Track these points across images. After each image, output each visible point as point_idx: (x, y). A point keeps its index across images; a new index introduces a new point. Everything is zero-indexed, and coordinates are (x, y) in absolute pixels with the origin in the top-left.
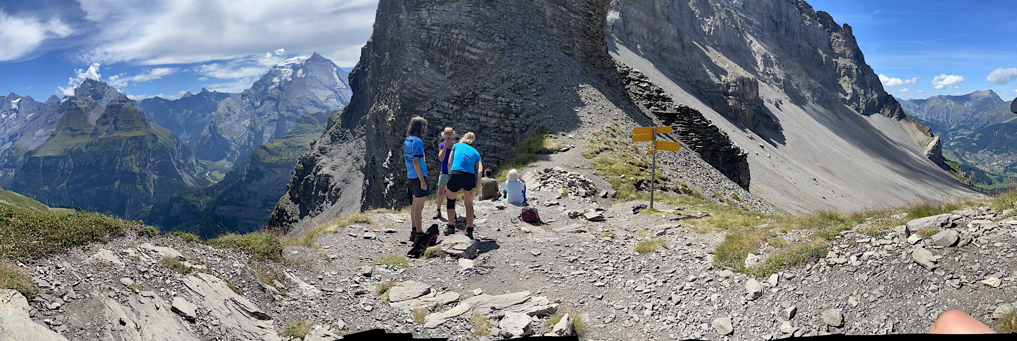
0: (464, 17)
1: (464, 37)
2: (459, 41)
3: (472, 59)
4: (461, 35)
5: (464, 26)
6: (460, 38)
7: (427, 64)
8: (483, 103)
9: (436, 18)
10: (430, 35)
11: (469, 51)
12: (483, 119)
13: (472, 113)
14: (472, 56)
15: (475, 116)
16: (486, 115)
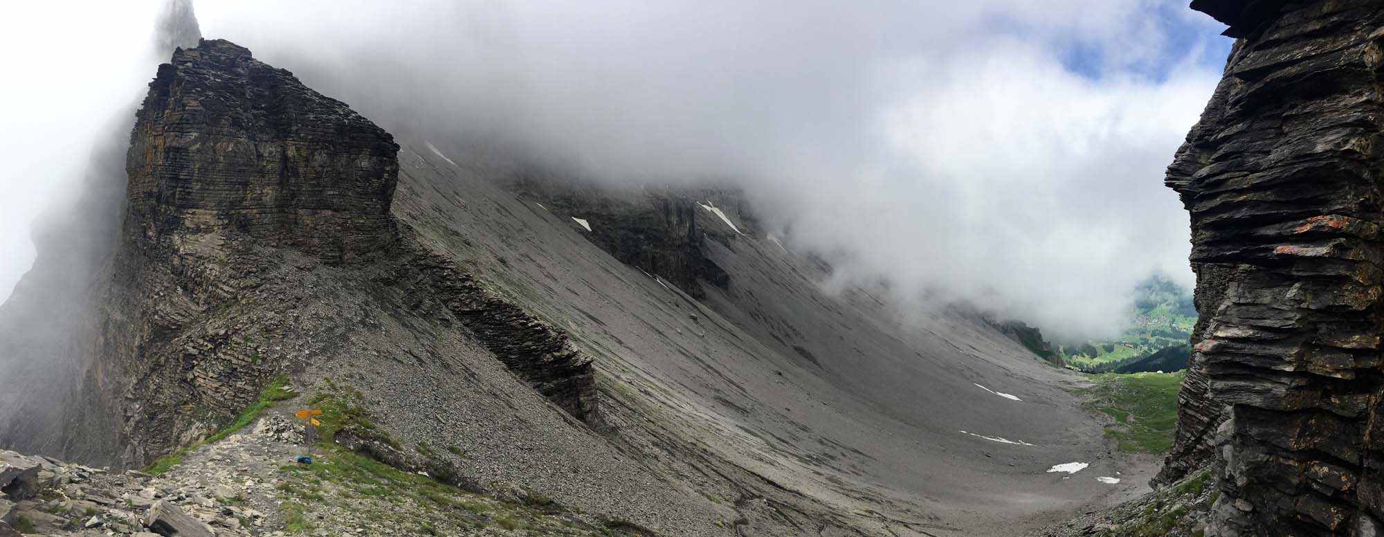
0: (217, 251)
1: (217, 273)
2: (212, 278)
3: (225, 297)
4: (213, 271)
5: (217, 260)
6: (213, 274)
7: (180, 290)
8: (235, 345)
9: (189, 248)
10: (183, 263)
11: (222, 289)
12: (234, 361)
13: (225, 354)
14: (225, 294)
15: (228, 357)
16: (238, 358)
